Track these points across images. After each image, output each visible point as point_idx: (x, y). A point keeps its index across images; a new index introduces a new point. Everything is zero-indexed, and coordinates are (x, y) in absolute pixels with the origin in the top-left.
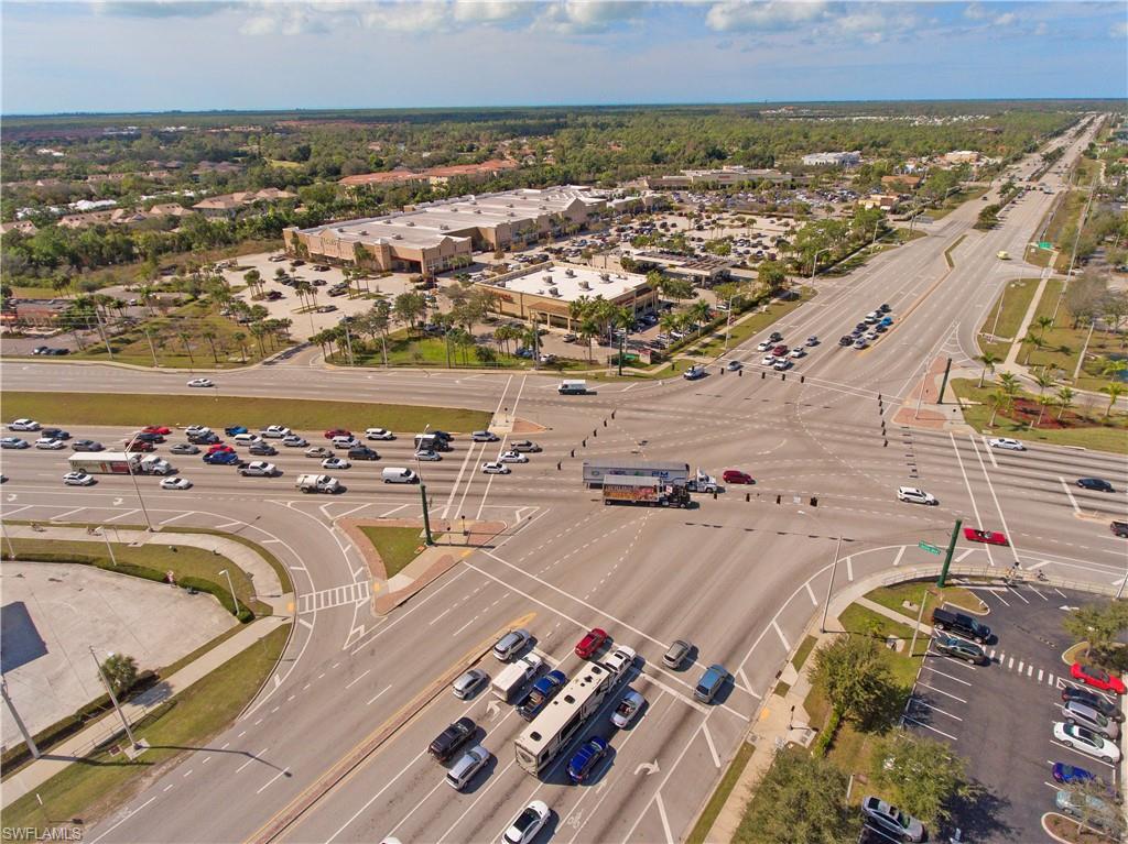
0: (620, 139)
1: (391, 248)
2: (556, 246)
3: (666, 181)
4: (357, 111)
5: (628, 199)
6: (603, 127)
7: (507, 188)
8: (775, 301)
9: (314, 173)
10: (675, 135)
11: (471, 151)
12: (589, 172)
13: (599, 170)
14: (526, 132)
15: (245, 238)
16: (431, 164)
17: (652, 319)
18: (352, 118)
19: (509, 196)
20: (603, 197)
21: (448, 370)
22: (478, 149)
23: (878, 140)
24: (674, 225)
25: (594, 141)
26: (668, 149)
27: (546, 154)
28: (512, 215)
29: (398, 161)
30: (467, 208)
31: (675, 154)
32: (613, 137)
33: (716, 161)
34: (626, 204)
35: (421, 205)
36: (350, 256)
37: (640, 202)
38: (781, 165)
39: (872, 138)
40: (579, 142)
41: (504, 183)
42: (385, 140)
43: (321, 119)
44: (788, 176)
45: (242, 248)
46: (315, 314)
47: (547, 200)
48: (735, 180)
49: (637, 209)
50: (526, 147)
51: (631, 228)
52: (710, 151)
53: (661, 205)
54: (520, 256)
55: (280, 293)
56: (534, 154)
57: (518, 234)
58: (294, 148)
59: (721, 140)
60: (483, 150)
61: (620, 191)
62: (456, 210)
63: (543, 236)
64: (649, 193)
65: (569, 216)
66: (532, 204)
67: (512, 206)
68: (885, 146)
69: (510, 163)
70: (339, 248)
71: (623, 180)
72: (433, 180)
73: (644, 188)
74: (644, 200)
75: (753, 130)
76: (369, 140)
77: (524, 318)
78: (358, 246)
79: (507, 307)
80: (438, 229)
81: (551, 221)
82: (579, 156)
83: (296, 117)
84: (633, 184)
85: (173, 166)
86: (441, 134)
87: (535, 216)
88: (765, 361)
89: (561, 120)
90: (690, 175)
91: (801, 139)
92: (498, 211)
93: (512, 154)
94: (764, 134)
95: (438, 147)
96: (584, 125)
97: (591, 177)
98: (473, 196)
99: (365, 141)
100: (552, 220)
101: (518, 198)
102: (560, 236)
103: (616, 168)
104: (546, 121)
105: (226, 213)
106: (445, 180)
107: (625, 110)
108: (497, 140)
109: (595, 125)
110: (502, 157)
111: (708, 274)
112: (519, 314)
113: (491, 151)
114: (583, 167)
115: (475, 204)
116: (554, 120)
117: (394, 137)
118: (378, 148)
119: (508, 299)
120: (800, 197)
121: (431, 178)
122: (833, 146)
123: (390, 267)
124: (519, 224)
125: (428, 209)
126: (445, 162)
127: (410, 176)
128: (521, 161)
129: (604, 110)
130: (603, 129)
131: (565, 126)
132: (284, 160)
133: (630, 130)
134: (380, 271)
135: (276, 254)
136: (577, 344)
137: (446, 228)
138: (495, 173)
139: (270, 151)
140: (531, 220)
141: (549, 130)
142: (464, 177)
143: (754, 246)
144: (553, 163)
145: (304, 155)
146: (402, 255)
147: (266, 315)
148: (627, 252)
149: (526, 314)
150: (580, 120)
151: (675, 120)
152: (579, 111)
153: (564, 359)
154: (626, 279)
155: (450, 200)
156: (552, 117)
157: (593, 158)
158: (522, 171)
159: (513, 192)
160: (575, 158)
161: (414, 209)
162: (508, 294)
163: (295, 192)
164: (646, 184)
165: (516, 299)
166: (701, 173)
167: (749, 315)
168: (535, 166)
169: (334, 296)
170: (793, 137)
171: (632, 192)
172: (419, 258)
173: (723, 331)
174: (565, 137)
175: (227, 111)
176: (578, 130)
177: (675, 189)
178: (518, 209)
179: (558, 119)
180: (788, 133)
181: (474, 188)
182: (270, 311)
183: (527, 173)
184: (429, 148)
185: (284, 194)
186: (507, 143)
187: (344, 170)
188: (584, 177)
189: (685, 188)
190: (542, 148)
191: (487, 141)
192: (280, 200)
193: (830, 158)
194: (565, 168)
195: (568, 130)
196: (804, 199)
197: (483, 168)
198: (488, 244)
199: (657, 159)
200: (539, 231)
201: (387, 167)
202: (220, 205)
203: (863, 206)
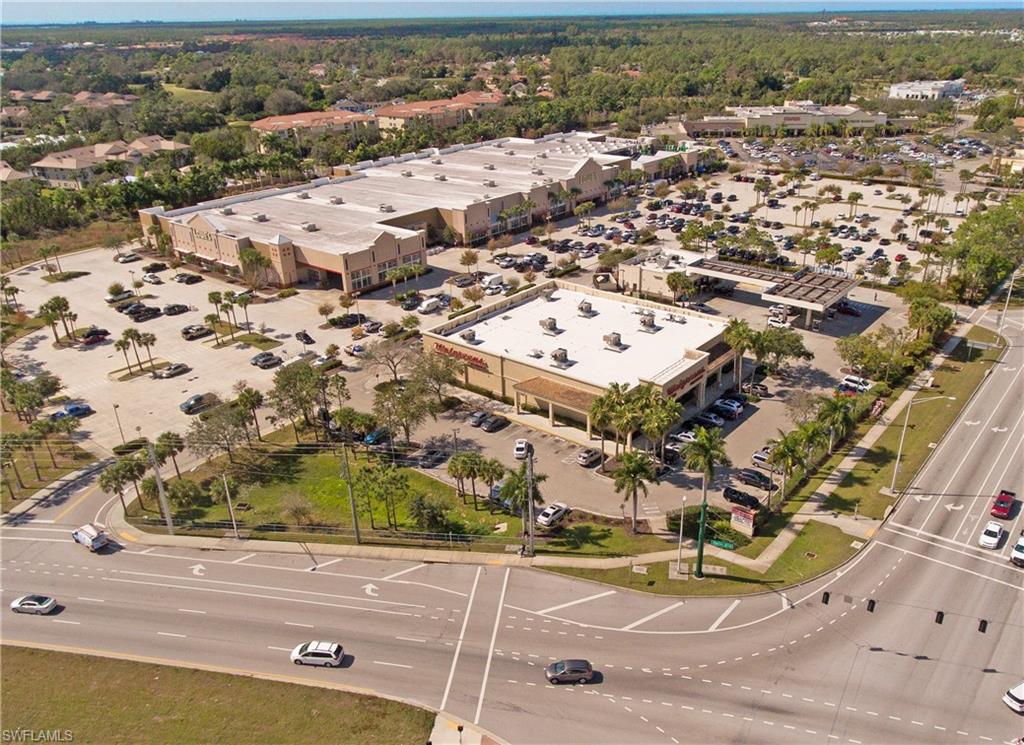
0: (636, 60)
1: (296, 250)
2: (558, 236)
3: (710, 124)
4: (308, 23)
5: (661, 155)
6: (614, 44)
7: (487, 136)
8: (938, 360)
9: (226, 110)
10: (709, 56)
11: (443, 76)
12: (601, 110)
13: (614, 108)
14: (515, 50)
15: (94, 217)
16: (388, 95)
17: (736, 407)
18: (300, 31)
19: (488, 150)
20: (623, 152)
21: (355, 549)
22: (452, 73)
23: (979, 62)
24: (733, 198)
25: (604, 64)
26: (702, 75)
27: (540, 82)
28: (492, 185)
29: (342, 92)
30: (427, 169)
31: (712, 82)
32: (628, 58)
33: (771, 93)
34: (660, 163)
35: (360, 164)
36: (232, 260)
37: (679, 160)
38: (862, 99)
39: (970, 60)
40: (584, 65)
41: (482, 127)
42: (333, 61)
43: (261, 33)
44: (881, 118)
45: (83, 235)
46: (145, 381)
47: (544, 156)
48: (806, 124)
49: (676, 172)
50: (514, 71)
51: (670, 203)
52: (762, 78)
53: (708, 162)
54: (503, 256)
55: (106, 333)
56: (525, 81)
57: (499, 218)
58: (210, 74)
59: (772, 65)
60: (457, 78)
61: (648, 141)
62: (409, 175)
63: (538, 221)
64: (691, 146)
65: (578, 187)
66: (522, 164)
67: (492, 168)
68: (988, 70)
69: (492, 97)
70: (217, 246)
71: (648, 122)
72: (384, 123)
73: (681, 136)
74: (685, 158)
75: (811, 49)
76: (312, 61)
77: (506, 400)
78: (246, 245)
79: (476, 377)
80: (375, 211)
81: (550, 195)
82: (586, 86)
83: (231, 30)
84: (662, 130)
85: (44, 98)
86: (408, 53)
87: (525, 188)
88: (985, 540)
89: (560, 34)
90: (743, 115)
91: (876, 60)
92: (471, 176)
93: (496, 81)
94: (826, 54)
95: (401, 71)
96: (589, 42)
97: (603, 117)
98: (436, 150)
99: (307, 62)
100: (552, 193)
101: (501, 153)
102: (564, 217)
103: (637, 104)
104: (539, 36)
105: (80, 175)
106: (399, 123)
107: (637, 21)
108: (476, 60)
109: (603, 42)
110: (482, 86)
111: (819, 308)
112: (498, 392)
113: (468, 77)
114: (593, 103)
115: (439, 163)
116: (549, 35)
117: (345, 57)
118: (321, 72)
119: (480, 365)
120: (906, 149)
121: (381, 119)
122: (925, 72)
123: (295, 279)
124: (501, 202)
125: (367, 172)
126: (404, 93)
127: (351, 116)
128: (506, 92)
129: (613, 22)
130: (614, 48)
131: (564, 42)
132: (197, 88)
133: (649, 48)
134: (279, 286)
135: (127, 249)
136: (605, 472)
137: (390, 210)
138: (471, 112)
139: (180, 76)
140: (520, 194)
141: (546, 47)
142: (428, 118)
143: (866, 239)
144: (551, 95)
145: (220, 81)
146: (313, 261)
147: (57, 390)
148: (675, 258)
149: (511, 393)
150: (583, 36)
151: (704, 35)
152: (582, 23)
153: (583, 516)
154: (683, 322)
155: (403, 156)
156: (547, 31)
157: (605, 90)
158: (509, 109)
159: (495, 142)
160: (580, 88)
161: (348, 173)
162: (479, 356)
163: (187, 142)
164: (682, 130)
165: (494, 366)
166: (759, 112)
167: (906, 397)
168: (526, 99)
169: (192, 338)
170: (864, 58)
171: (663, 143)
172: (339, 268)
173: (870, 438)
174: (565, 56)
175: (152, 22)
176: (582, 48)
177: (721, 134)
178: (502, 173)
179: (555, 32)
180: (856, 54)
181: (439, 135)
182: (62, 383)
183: (515, 111)
184: (389, 72)
185: (168, 145)
186: (489, 65)
187: (268, 104)
188: (594, 117)
189: (737, 135)
190: (536, 73)
191: (463, 62)
192: (162, 153)
193: (928, 89)
194: (566, 103)
195: (569, 48)
196: (912, 153)
197: (454, 105)
198: (453, 235)
199: (691, 91)
200: (533, 210)
201: (328, 99)
202: (70, 164)
203: (1008, 167)
